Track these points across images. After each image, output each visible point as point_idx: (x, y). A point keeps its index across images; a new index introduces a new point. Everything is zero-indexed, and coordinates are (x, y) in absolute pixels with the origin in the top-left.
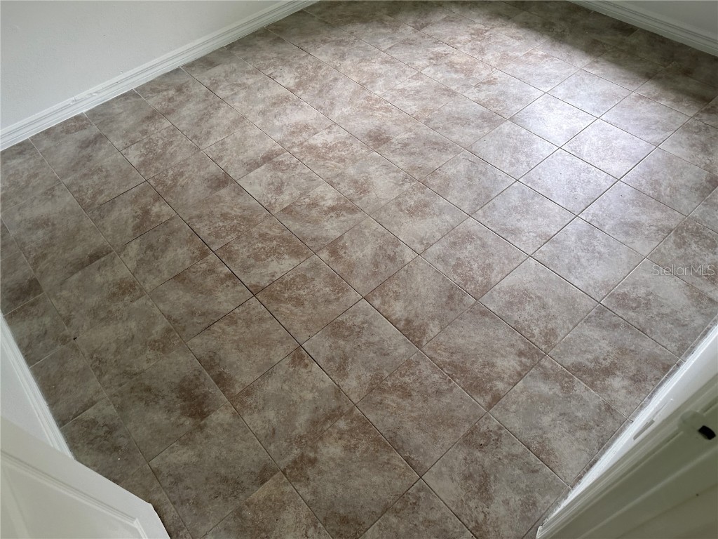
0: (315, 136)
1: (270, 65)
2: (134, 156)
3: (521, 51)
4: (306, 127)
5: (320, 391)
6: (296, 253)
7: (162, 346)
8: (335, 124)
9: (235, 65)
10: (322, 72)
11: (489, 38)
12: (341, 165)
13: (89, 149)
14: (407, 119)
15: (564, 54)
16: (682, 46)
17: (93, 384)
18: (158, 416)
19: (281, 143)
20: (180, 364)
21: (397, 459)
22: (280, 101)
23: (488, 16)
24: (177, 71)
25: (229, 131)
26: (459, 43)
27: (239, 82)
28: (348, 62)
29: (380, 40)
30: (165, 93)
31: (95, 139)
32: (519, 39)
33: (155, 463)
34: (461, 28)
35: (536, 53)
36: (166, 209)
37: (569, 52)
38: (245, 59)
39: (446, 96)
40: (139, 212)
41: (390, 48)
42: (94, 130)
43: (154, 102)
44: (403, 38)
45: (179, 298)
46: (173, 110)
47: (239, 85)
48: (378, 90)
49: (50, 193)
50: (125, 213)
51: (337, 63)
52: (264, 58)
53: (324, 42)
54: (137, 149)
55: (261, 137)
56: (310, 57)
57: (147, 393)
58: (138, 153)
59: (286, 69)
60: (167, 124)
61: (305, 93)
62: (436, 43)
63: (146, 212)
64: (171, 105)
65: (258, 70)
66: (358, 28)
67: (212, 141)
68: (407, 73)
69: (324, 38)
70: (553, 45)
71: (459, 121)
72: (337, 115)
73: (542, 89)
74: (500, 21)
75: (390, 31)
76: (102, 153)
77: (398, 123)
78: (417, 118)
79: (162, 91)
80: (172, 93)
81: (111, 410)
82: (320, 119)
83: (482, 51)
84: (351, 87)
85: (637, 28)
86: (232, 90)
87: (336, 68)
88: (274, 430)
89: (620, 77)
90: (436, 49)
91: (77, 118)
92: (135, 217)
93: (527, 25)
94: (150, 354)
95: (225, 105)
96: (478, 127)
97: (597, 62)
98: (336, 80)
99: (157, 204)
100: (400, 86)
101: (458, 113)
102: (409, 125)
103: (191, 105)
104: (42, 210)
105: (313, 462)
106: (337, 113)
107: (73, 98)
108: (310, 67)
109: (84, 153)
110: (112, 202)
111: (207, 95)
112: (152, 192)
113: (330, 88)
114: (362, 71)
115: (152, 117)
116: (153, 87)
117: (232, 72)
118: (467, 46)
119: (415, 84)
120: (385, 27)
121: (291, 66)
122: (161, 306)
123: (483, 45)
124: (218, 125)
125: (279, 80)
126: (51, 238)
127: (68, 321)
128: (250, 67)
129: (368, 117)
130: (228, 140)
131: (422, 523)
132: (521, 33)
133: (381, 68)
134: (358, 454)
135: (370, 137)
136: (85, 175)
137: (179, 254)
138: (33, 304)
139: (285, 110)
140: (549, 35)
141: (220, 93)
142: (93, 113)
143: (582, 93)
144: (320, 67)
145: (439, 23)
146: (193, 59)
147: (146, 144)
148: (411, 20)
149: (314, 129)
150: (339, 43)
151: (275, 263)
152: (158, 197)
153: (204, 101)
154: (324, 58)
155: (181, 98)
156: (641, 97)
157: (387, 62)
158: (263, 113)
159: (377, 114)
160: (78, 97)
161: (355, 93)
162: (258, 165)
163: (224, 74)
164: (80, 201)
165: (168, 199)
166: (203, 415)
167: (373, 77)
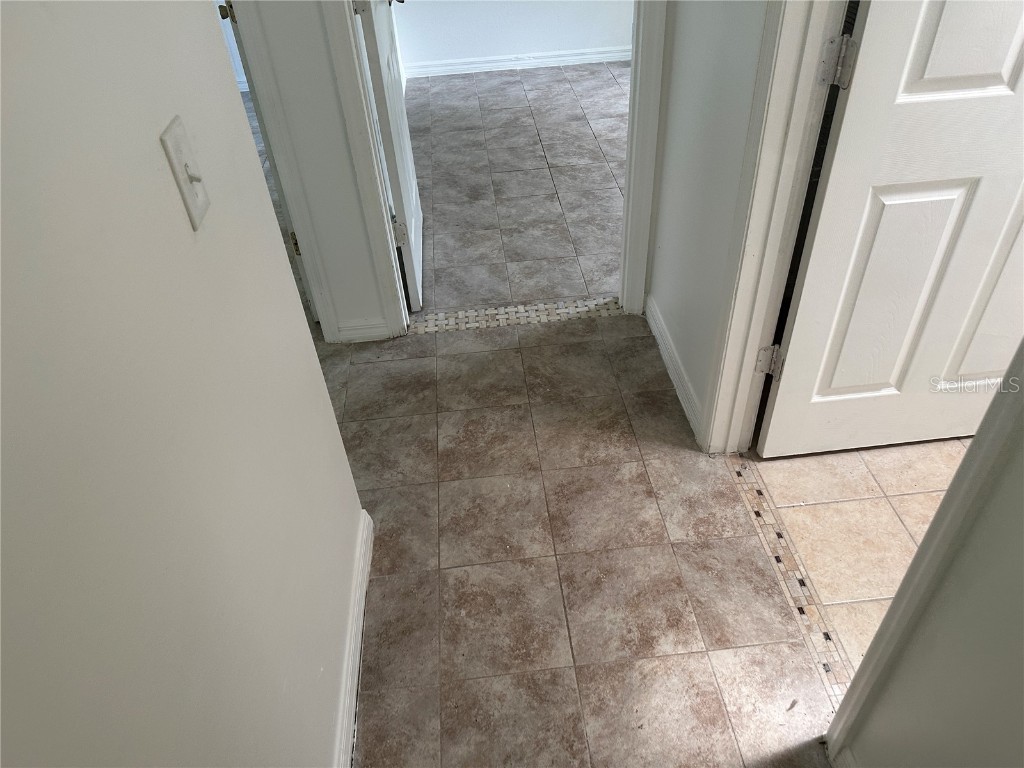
5: (550, 212)
6: (595, 159)
7: (477, 171)
17: (429, 171)
18: (452, 193)
20: (483, 179)
21: (570, 247)
24: (600, 64)
25: (608, 98)
33: (435, 206)
36: (531, 121)
40: (513, 118)
42: (518, 78)
45: (507, 156)
49: (467, 98)
50: (504, 116)
57: (452, 181)
63: (517, 119)
81: (430, 183)
88: (510, 216)
92: (508, 119)
94: (468, 171)
99: (527, 118)
104: (455, 103)
105: (520, 232)
110: (500, 110)
112: (529, 112)
116: (575, 68)
122: (491, 157)
126: (452, 115)
127: (434, 147)
131: (560, 269)
134: (549, 238)
136: (494, 95)
137: (521, 140)
141: (620, 80)
142: (523, 71)
151: (576, 159)
152: (531, 115)
164: (481, 105)
165: (536, 117)
166: (477, 199)
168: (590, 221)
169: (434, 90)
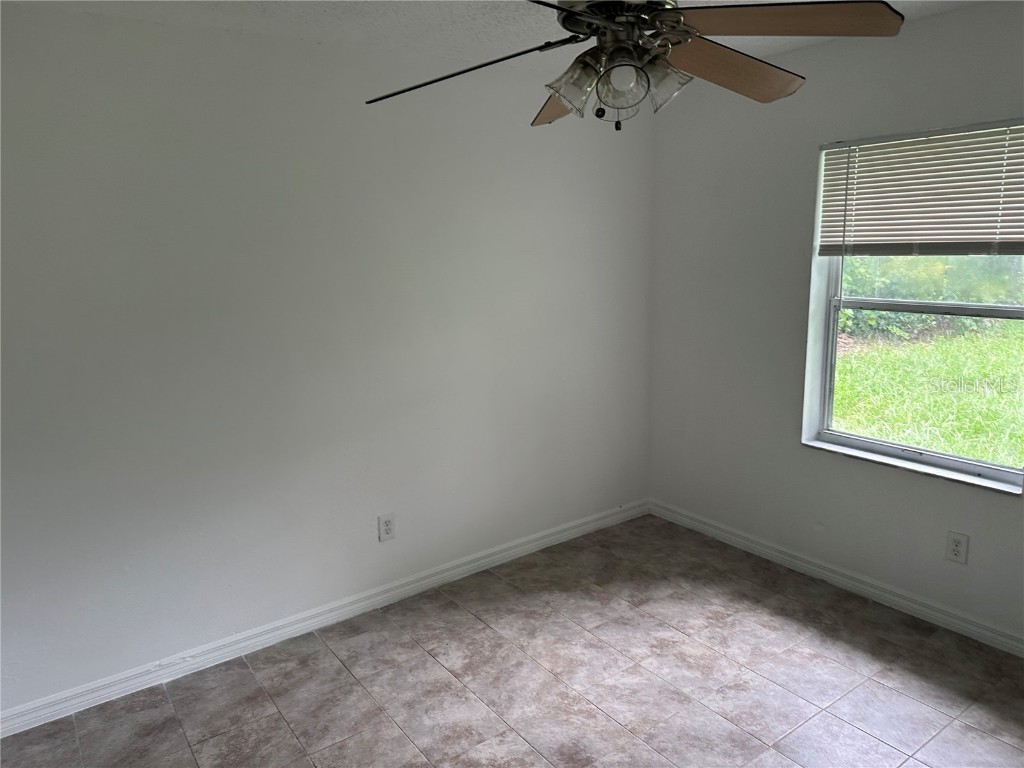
0: (479, 746)
1: (433, 637)
2: (208, 757)
3: (778, 646)
4: (469, 731)
8: (512, 729)
9: (386, 634)
10: (501, 652)
11: (733, 625)
13: (149, 739)
14: (618, 732)
15: (840, 655)
16: (1009, 656)
19: (427, 752)
22: (438, 689)
23: (730, 597)
26: (692, 628)
27: (387, 657)
28: (539, 641)
29: (584, 616)
30: (283, 665)
31: (164, 723)
32: (775, 629)
34: (694, 608)
35: (800, 650)
37: (848, 653)
38: (402, 627)
39: (676, 702)
41: (597, 627)
43: (264, 677)
44: (615, 615)
46: (286, 691)
47: (386, 662)
48: (578, 684)
51: (524, 641)
52: (428, 628)
53: (510, 611)
54: (215, 746)
55: (400, 742)
56: (488, 631)
58: (216, 751)
59: (454, 645)
60: (271, 710)
61: (474, 680)
62: (660, 625)
64: (286, 683)
65: (416, 643)
66: (557, 598)
67: (328, 743)
68: (620, 663)
69: (511, 606)
70: (824, 641)
71: (696, 743)
72: (515, 716)
73: (816, 703)
74: (746, 604)
75: (598, 604)
76: (165, 746)
77: (606, 736)
78: (633, 731)
79: (281, 661)
80: (292, 665)
82: (490, 720)
83: (724, 642)
84: (540, 677)
85: (939, 627)
86: (375, 668)
87: (522, 648)
89: (929, 695)
90: (660, 634)
91: (152, 691)
93: (783, 612)
95: (360, 689)
96: (726, 754)
97: (891, 670)
98: (520, 664)
100: (610, 682)
101: (695, 729)
102: (621, 742)
103: (312, 686)
106: (516, 713)
107: (158, 663)
108: (487, 644)
109: (139, 744)
111: (339, 672)
113: (511, 675)
114: (558, 656)
115: (255, 698)
117: (380, 644)
118: (703, 633)
119: (633, 680)
120: (592, 599)
121: (461, 640)
123: (725, 633)
124: (343, 717)
125: (442, 659)
128: (406, 638)
129: (560, 723)
130: (351, 743)
132: (777, 621)
133: (583, 654)
135: (562, 754)
139: (441, 702)
140: (816, 627)
143: (877, 714)
144: (500, 646)
145: (662, 599)
146: (334, 622)
147: (233, 737)
148: (626, 592)
149: (480, 734)
150: (529, 615)
153: (333, 680)
154: (506, 633)
155: (302, 674)
156: (969, 728)
157: (592, 646)
158: (410, 705)
159: (574, 719)
160: (165, 661)
161: (544, 685)
163: (368, 645)
167: (572, 665)
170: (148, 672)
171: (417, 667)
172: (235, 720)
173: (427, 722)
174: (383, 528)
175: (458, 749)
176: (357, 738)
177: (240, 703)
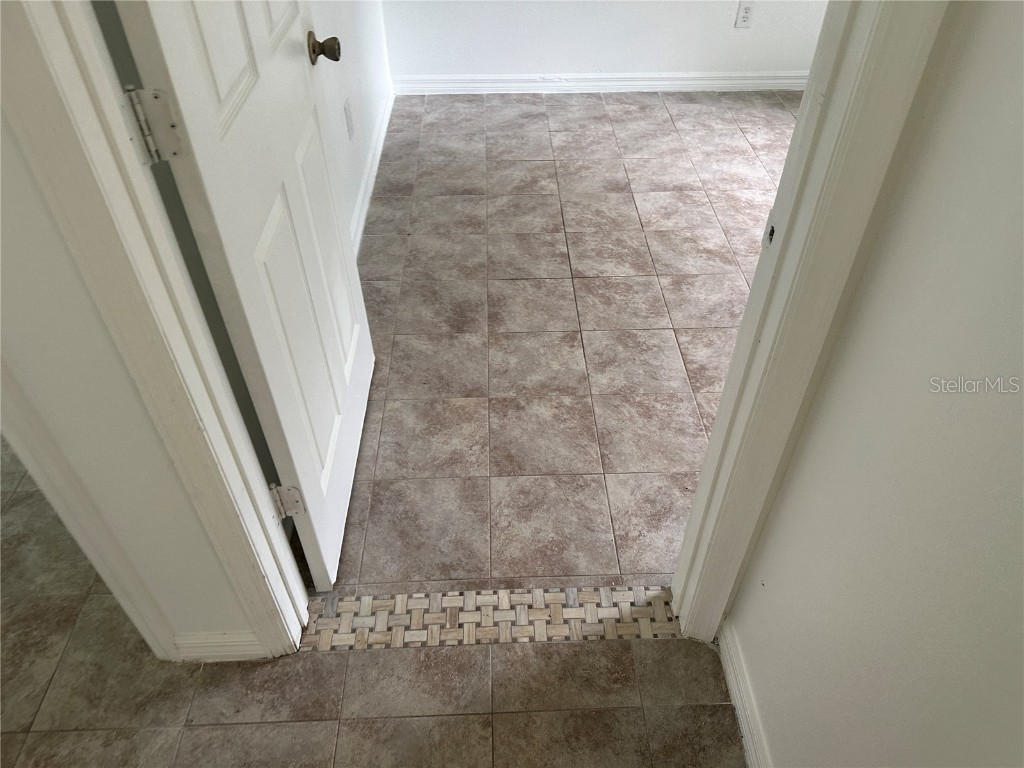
0: (745, 191)
1: (751, 121)
2: (559, 140)
4: (743, 181)
5: (569, 369)
6: (639, 267)
7: (468, 273)
9: (714, 109)
12: (751, 223)
13: (526, 120)
17: (399, 268)
18: (427, 313)
19: (704, 182)
20: (474, 290)
21: (594, 451)
22: (734, 152)
24: (653, 94)
25: (661, 155)
27: (707, 123)
30: (627, 106)
31: (538, 115)
33: (399, 338)
36: (554, 186)
38: (729, 108)
40: (529, 179)
42: (542, 109)
43: (611, 109)
45: (511, 249)
46: (623, 121)
47: (704, 125)
49: (470, 137)
50: (517, 175)
52: (750, 114)
54: (565, 136)
55: (688, 171)
57: (430, 292)
58: (565, 138)
59: (765, 130)
60: (608, 128)
63: (535, 181)
64: (625, 117)
65: (734, 121)
67: (637, 156)
76: (535, 126)
79: (626, 103)
80: (633, 108)
81: (397, 290)
82: (763, 180)
86: (694, 126)
88: (506, 371)
92: (522, 180)
94: (455, 272)
95: (675, 135)
99: (548, 180)
103: (643, 124)
104: (455, 144)
105: (519, 408)
107: (542, 76)
109: (520, 121)
110: (513, 163)
111: (665, 121)
112: (552, 171)
115: (600, 119)
116: (620, 98)
117: (705, 113)
121: (772, 129)
122: (490, 248)
124: (655, 146)
125: (749, 136)
126: (446, 165)
127: (413, 221)
128: (729, 115)
130: (654, 161)
131: (575, 503)
134: (562, 426)
136: (508, 136)
137: (536, 222)
138: (397, 199)
139: (733, 160)
141: (680, 125)
142: (551, 97)
146: (677, 90)
147: (578, 135)
149: (750, 185)
151: (612, 265)
152: (554, 176)
153: (658, 125)
155: (642, 115)
158: (708, 154)
160: (547, 76)
162: (665, 190)
163: (696, 112)
164: (488, 151)
165: (561, 180)
166: (461, 330)
168: (625, 395)
169: (429, 118)
170: (535, 81)
171: (726, 135)
172: (582, 127)
173: (715, 167)
174: (742, 14)
175: (728, 187)
176: (659, 160)
177: (589, 118)
